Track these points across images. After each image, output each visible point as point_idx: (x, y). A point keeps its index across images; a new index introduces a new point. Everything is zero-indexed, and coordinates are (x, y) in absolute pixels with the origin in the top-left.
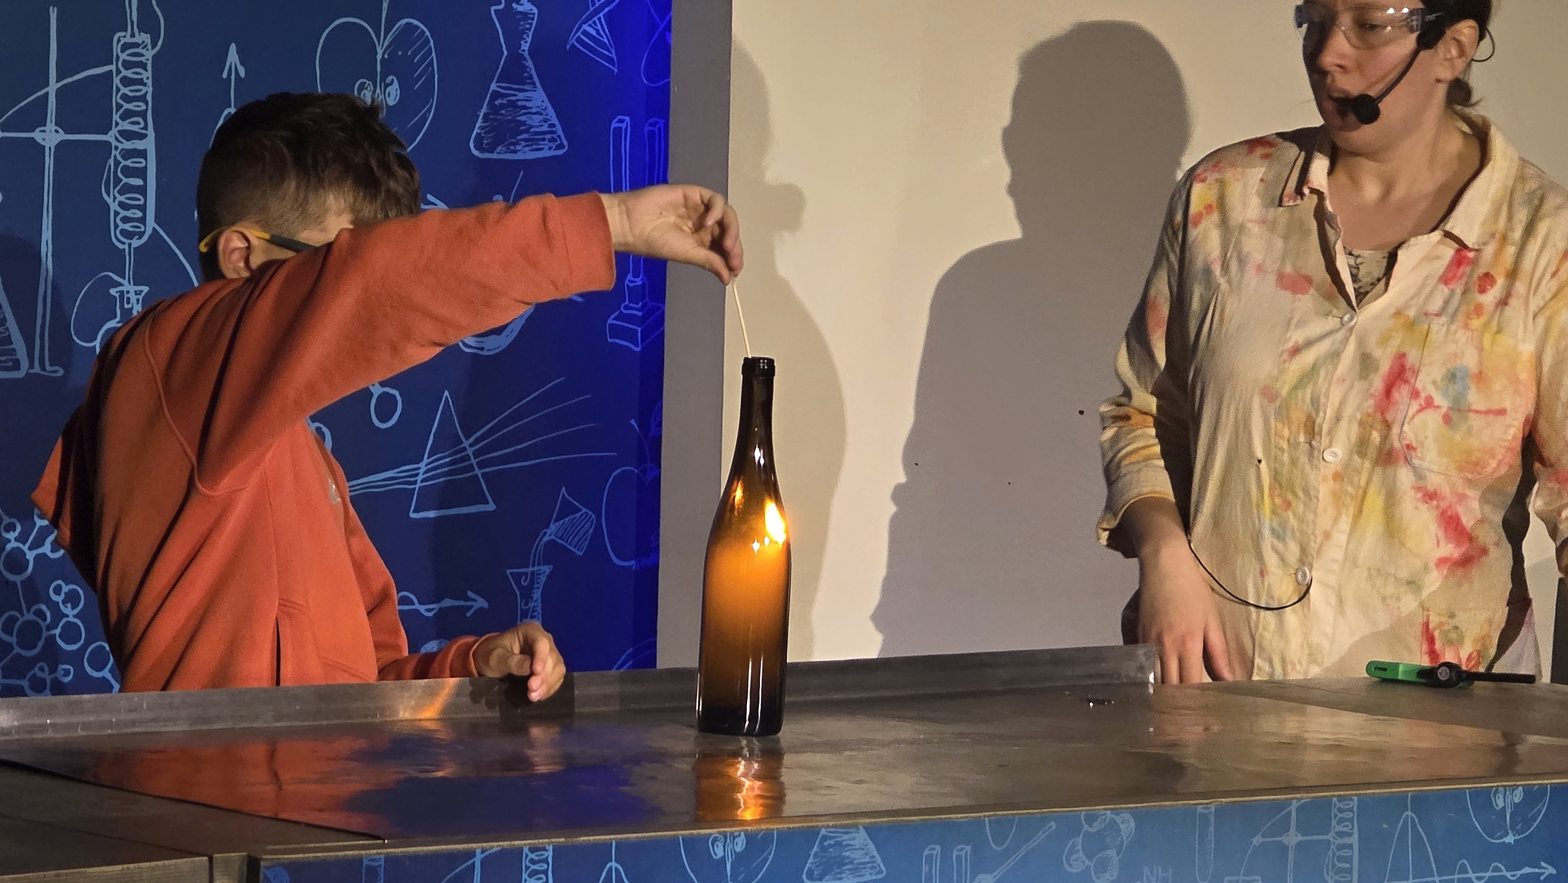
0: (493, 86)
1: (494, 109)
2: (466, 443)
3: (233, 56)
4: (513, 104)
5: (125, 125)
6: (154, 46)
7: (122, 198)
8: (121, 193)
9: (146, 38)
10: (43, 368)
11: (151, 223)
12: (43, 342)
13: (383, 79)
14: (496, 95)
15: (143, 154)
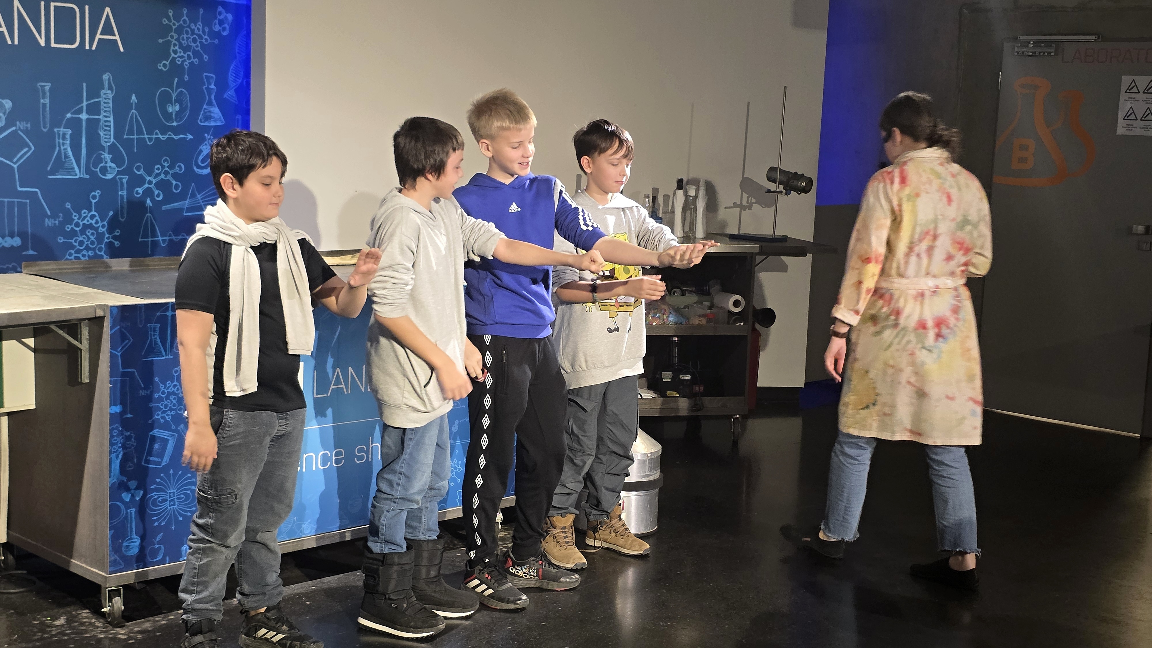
0: (205, 107)
1: (205, 113)
2: (198, 196)
3: (134, 97)
4: (210, 112)
5: (105, 114)
6: (112, 93)
7: (104, 133)
8: (104, 131)
9: (109, 92)
10: (83, 175)
11: (112, 140)
12: (83, 169)
13: (175, 104)
14: (205, 109)
15: (110, 121)
